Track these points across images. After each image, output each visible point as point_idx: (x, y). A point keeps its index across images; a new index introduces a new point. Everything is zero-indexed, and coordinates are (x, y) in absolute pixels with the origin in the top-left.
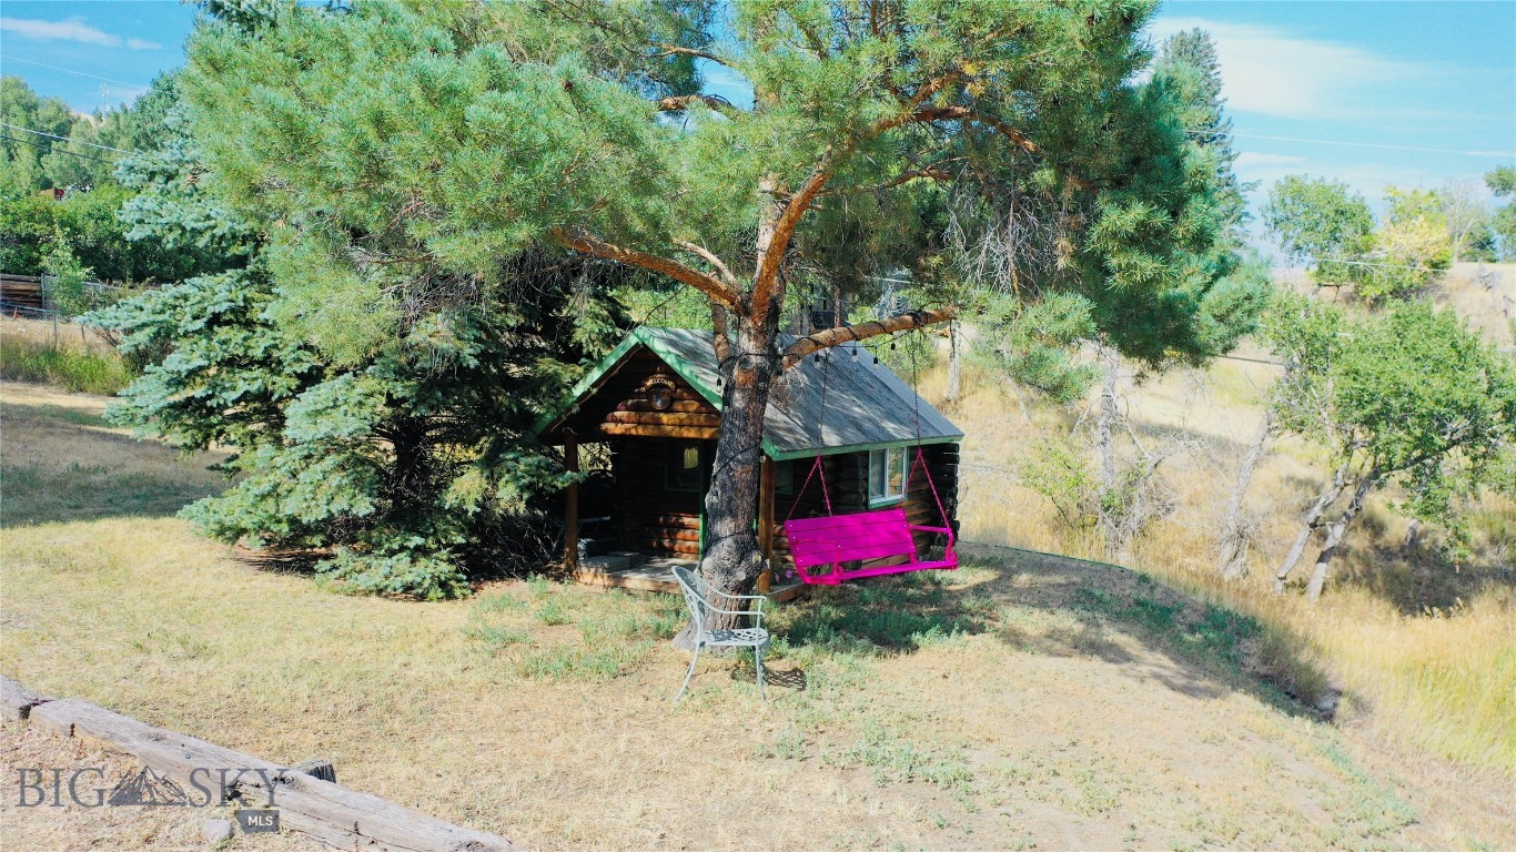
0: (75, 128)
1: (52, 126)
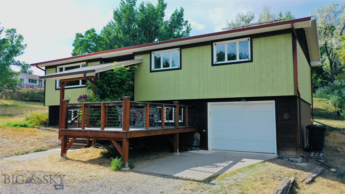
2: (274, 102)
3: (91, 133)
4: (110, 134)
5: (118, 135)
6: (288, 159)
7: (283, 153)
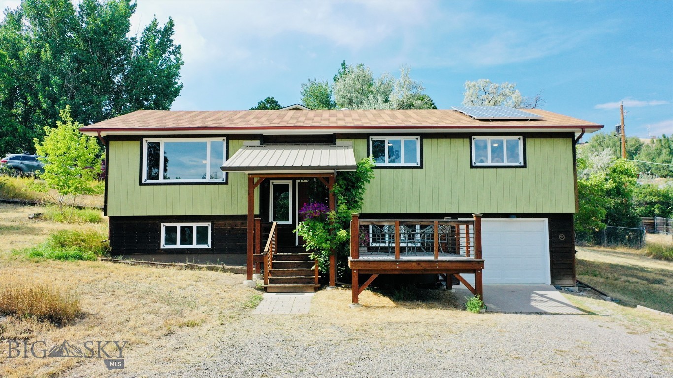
0: (644, 148)
1: (633, 148)
2: (546, 219)
3: (419, 264)
4: (454, 265)
5: (470, 265)
6: (567, 289)
7: (559, 283)
